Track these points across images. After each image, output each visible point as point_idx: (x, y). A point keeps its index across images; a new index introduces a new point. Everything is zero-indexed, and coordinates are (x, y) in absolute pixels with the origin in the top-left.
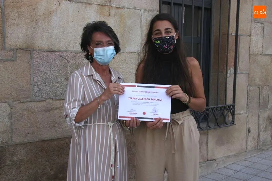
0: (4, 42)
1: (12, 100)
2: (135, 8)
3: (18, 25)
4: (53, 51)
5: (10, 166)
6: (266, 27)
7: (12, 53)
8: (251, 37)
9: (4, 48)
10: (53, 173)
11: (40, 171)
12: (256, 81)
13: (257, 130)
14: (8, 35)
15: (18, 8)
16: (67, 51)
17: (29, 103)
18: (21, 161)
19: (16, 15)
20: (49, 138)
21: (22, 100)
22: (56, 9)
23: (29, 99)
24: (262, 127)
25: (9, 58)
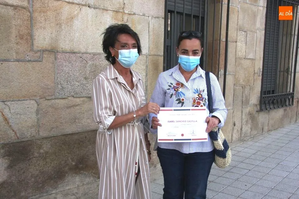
0: (33, 44)
1: (38, 98)
2: (144, 15)
3: (44, 28)
4: (74, 53)
5: (37, 157)
6: (248, 35)
7: (38, 54)
8: (237, 43)
9: (32, 50)
10: (74, 164)
11: (63, 162)
12: (240, 82)
13: (240, 124)
14: (36, 37)
15: (44, 12)
16: (86, 53)
17: (53, 101)
18: (47, 153)
19: (43, 19)
20: (70, 132)
21: (47, 98)
22: (78, 14)
23: (53, 97)
24: (244, 121)
25: (37, 59)
